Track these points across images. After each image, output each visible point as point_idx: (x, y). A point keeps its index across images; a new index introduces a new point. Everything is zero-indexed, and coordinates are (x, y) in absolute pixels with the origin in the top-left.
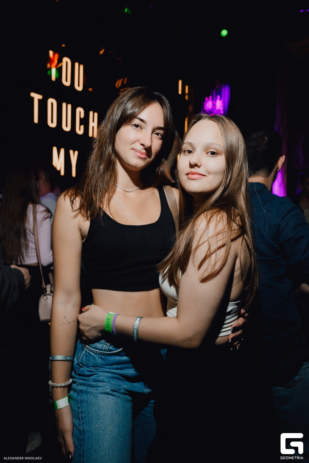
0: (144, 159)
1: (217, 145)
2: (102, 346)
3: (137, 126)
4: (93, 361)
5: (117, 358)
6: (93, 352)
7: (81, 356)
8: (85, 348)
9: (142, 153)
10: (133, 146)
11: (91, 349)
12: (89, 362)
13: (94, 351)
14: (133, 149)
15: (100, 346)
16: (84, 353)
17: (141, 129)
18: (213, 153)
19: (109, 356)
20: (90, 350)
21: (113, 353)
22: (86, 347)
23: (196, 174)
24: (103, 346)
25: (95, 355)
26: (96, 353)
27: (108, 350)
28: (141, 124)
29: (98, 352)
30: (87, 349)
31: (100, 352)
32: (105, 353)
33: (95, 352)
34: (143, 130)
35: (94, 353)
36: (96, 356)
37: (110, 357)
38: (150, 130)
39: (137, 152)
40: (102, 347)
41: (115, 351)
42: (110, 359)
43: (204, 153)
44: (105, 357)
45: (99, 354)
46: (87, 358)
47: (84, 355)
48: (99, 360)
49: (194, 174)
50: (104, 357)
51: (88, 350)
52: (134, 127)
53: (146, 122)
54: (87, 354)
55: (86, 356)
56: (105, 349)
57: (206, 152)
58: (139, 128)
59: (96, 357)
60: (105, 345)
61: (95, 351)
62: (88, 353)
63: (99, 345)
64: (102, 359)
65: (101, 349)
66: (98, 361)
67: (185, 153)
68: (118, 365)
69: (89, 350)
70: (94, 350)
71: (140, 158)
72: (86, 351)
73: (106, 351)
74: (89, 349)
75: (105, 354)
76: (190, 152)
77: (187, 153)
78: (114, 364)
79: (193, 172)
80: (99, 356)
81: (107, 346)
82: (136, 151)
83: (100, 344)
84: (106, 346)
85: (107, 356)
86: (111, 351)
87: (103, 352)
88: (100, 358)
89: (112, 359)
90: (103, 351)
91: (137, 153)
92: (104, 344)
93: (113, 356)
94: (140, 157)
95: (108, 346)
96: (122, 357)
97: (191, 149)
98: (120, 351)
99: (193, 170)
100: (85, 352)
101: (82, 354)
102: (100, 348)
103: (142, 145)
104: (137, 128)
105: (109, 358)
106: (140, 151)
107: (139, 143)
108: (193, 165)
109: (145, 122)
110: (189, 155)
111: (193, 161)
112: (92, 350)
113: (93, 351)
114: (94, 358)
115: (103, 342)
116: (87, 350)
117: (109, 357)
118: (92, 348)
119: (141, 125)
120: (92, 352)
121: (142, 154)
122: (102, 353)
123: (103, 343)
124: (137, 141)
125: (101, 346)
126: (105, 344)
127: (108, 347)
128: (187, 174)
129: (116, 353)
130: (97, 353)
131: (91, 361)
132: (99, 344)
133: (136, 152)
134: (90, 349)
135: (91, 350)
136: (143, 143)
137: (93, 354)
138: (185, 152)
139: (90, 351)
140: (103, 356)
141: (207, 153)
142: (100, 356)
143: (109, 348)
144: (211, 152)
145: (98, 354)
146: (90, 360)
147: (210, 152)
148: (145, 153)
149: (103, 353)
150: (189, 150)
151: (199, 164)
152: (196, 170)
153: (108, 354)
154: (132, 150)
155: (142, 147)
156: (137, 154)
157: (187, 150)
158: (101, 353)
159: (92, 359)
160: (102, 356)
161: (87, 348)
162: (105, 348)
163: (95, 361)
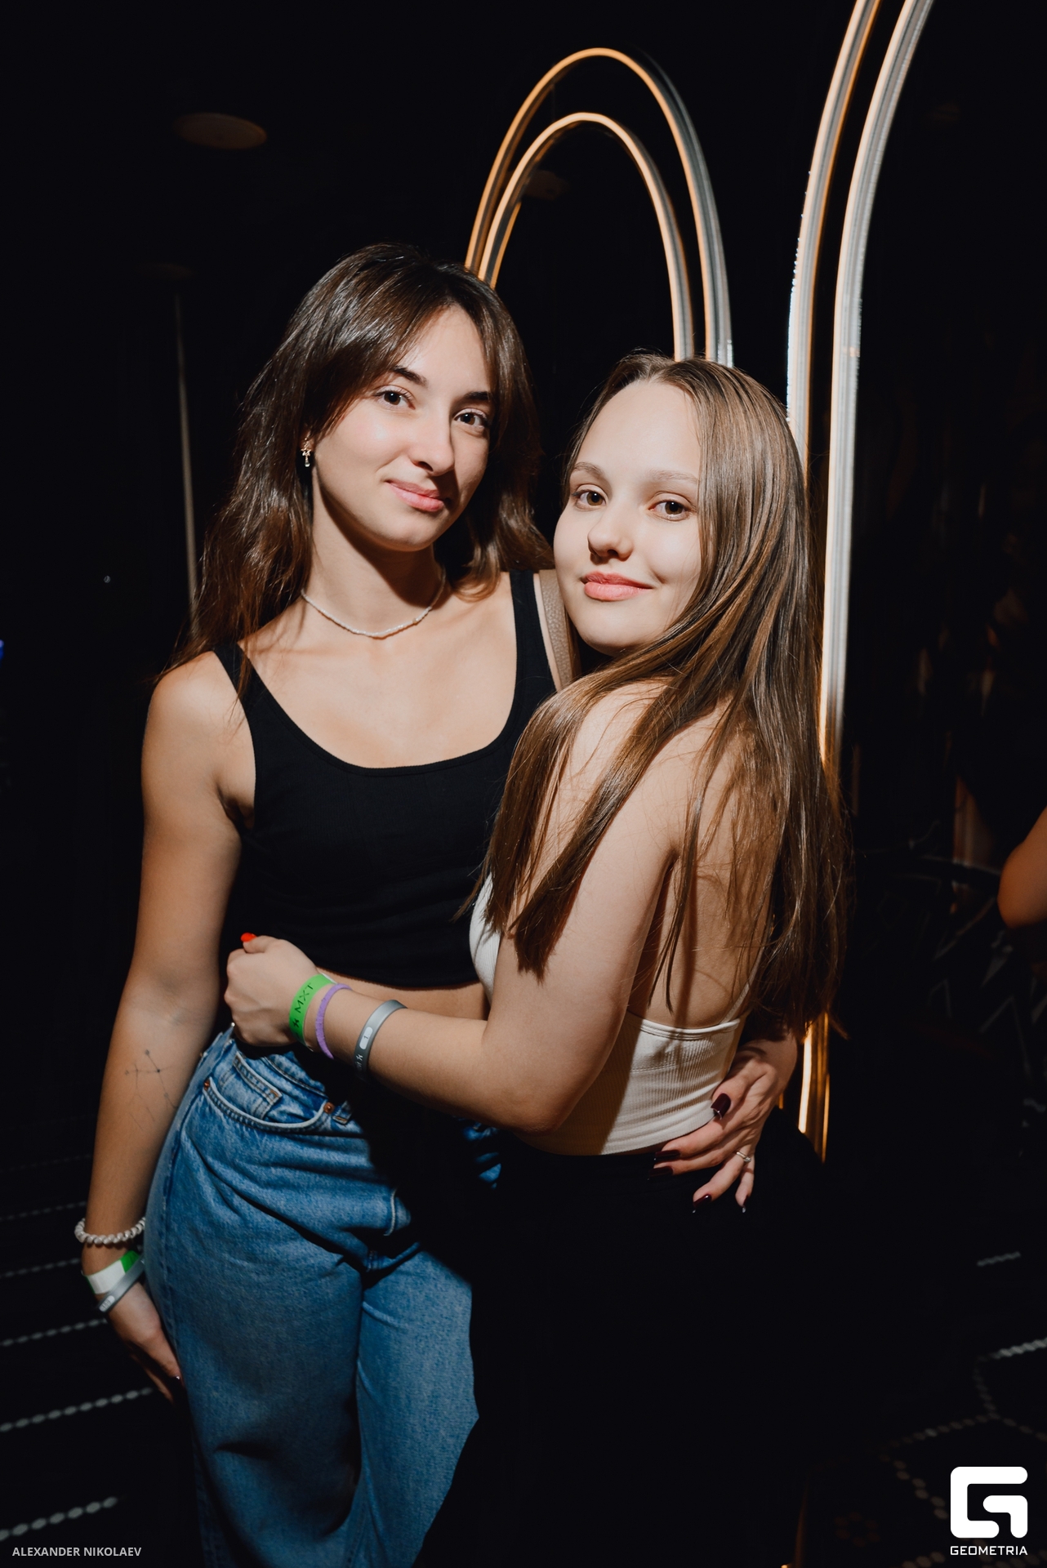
0: (433, 514)
1: (686, 478)
2: (252, 1099)
3: (393, 398)
4: (216, 1137)
5: (286, 1147)
6: (222, 1111)
7: (190, 1112)
8: (207, 1091)
9: (423, 493)
10: (388, 471)
11: (218, 1099)
12: (206, 1137)
13: (225, 1108)
14: (389, 481)
15: (246, 1098)
16: (200, 1104)
17: (411, 406)
18: (673, 507)
19: (263, 1136)
20: (216, 1100)
21: (277, 1128)
22: (209, 1089)
23: (617, 581)
24: (255, 1101)
25: (224, 1120)
26: (230, 1116)
27: (266, 1115)
28: (409, 390)
29: (236, 1113)
30: (209, 1094)
31: (240, 1115)
32: (255, 1122)
33: (229, 1111)
34: (418, 411)
35: (225, 1112)
36: (228, 1123)
37: (265, 1138)
38: (440, 408)
39: (408, 491)
40: (250, 1103)
41: (285, 1123)
42: (266, 1145)
43: (643, 508)
44: (250, 1134)
45: (238, 1120)
46: (204, 1123)
47: (199, 1111)
48: (232, 1137)
49: (608, 580)
50: (247, 1134)
51: (211, 1097)
52: (382, 400)
53: (425, 381)
54: (207, 1109)
55: (203, 1115)
56: (255, 1111)
57: (650, 504)
58: (403, 403)
59: (227, 1127)
60: (260, 1099)
61: (228, 1108)
62: (210, 1108)
63: (245, 1094)
64: (242, 1137)
65: (245, 1106)
66: (229, 1141)
67: (580, 502)
68: (287, 1171)
69: (213, 1100)
70: (225, 1105)
71: (418, 513)
72: (205, 1099)
73: (259, 1117)
74: (213, 1096)
75: (252, 1123)
76: (595, 499)
77: (585, 500)
78: (276, 1164)
79: (606, 577)
80: (235, 1127)
81: (265, 1104)
82: (400, 488)
83: (249, 1091)
84: (261, 1103)
85: (258, 1134)
86: (273, 1120)
87: (248, 1116)
88: (237, 1132)
89: (271, 1146)
90: (250, 1114)
91: (405, 494)
92: (258, 1096)
93: (278, 1138)
94: (420, 508)
95: (268, 1103)
96: (305, 1148)
97: (598, 490)
98: (300, 1129)
99: (604, 569)
100: (203, 1104)
101: (194, 1107)
102: (245, 1102)
103: (422, 464)
104: (395, 406)
105: (264, 1141)
106: (415, 485)
107: (409, 457)
108: (601, 551)
109: (422, 379)
110: (590, 510)
111: (604, 537)
112: (222, 1102)
113: (222, 1106)
114: (221, 1128)
115: (258, 1088)
116: (208, 1099)
117: (262, 1138)
118: (223, 1095)
119: (408, 394)
120: (219, 1107)
121: (424, 496)
122: (247, 1121)
123: (258, 1091)
124: (402, 451)
125: (250, 1098)
126: (261, 1096)
127: (269, 1108)
128: (585, 580)
129: (286, 1129)
130: (233, 1114)
131: (212, 1135)
132: (247, 1092)
133: (401, 491)
134: (216, 1096)
135: (219, 1103)
136: (424, 458)
137: (222, 1114)
138: (578, 496)
139: (216, 1104)
140: (247, 1130)
141: (653, 507)
142: (238, 1126)
143: (270, 1111)
144: (669, 503)
145: (233, 1119)
146: (209, 1130)
147: (664, 504)
148: (434, 491)
149: (249, 1119)
150: (592, 493)
151: (622, 549)
152: (613, 568)
153: (262, 1128)
154: (387, 484)
155: (422, 471)
156: (405, 499)
157: (584, 492)
158: (241, 1118)
159: (215, 1128)
160: (242, 1130)
161: (211, 1093)
162: (257, 1108)
163: (219, 1137)
